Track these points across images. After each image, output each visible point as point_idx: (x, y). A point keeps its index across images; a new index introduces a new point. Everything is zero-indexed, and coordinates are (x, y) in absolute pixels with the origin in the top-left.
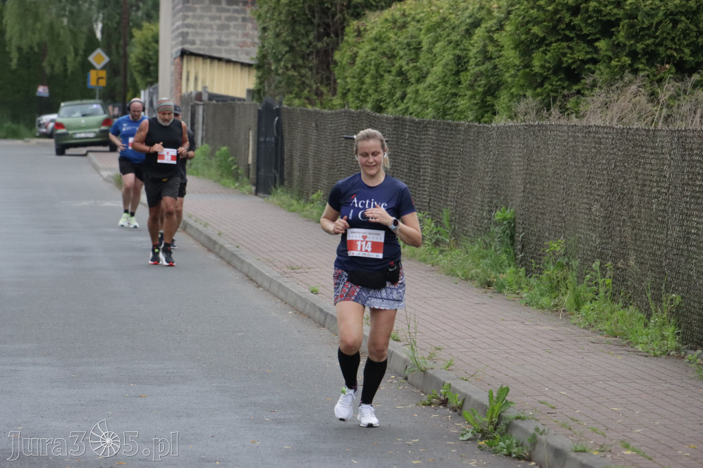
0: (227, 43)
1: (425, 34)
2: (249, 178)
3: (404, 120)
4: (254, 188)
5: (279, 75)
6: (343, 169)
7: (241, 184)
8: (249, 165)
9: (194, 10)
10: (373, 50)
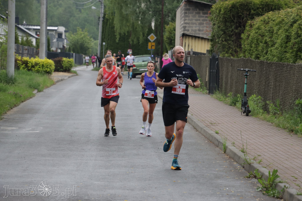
0: (203, 30)
1: (275, 26)
2: (206, 87)
3: (263, 62)
4: (208, 91)
5: (219, 43)
6: (241, 83)
7: (203, 90)
8: (207, 82)
9: (189, 17)
10: (256, 33)
